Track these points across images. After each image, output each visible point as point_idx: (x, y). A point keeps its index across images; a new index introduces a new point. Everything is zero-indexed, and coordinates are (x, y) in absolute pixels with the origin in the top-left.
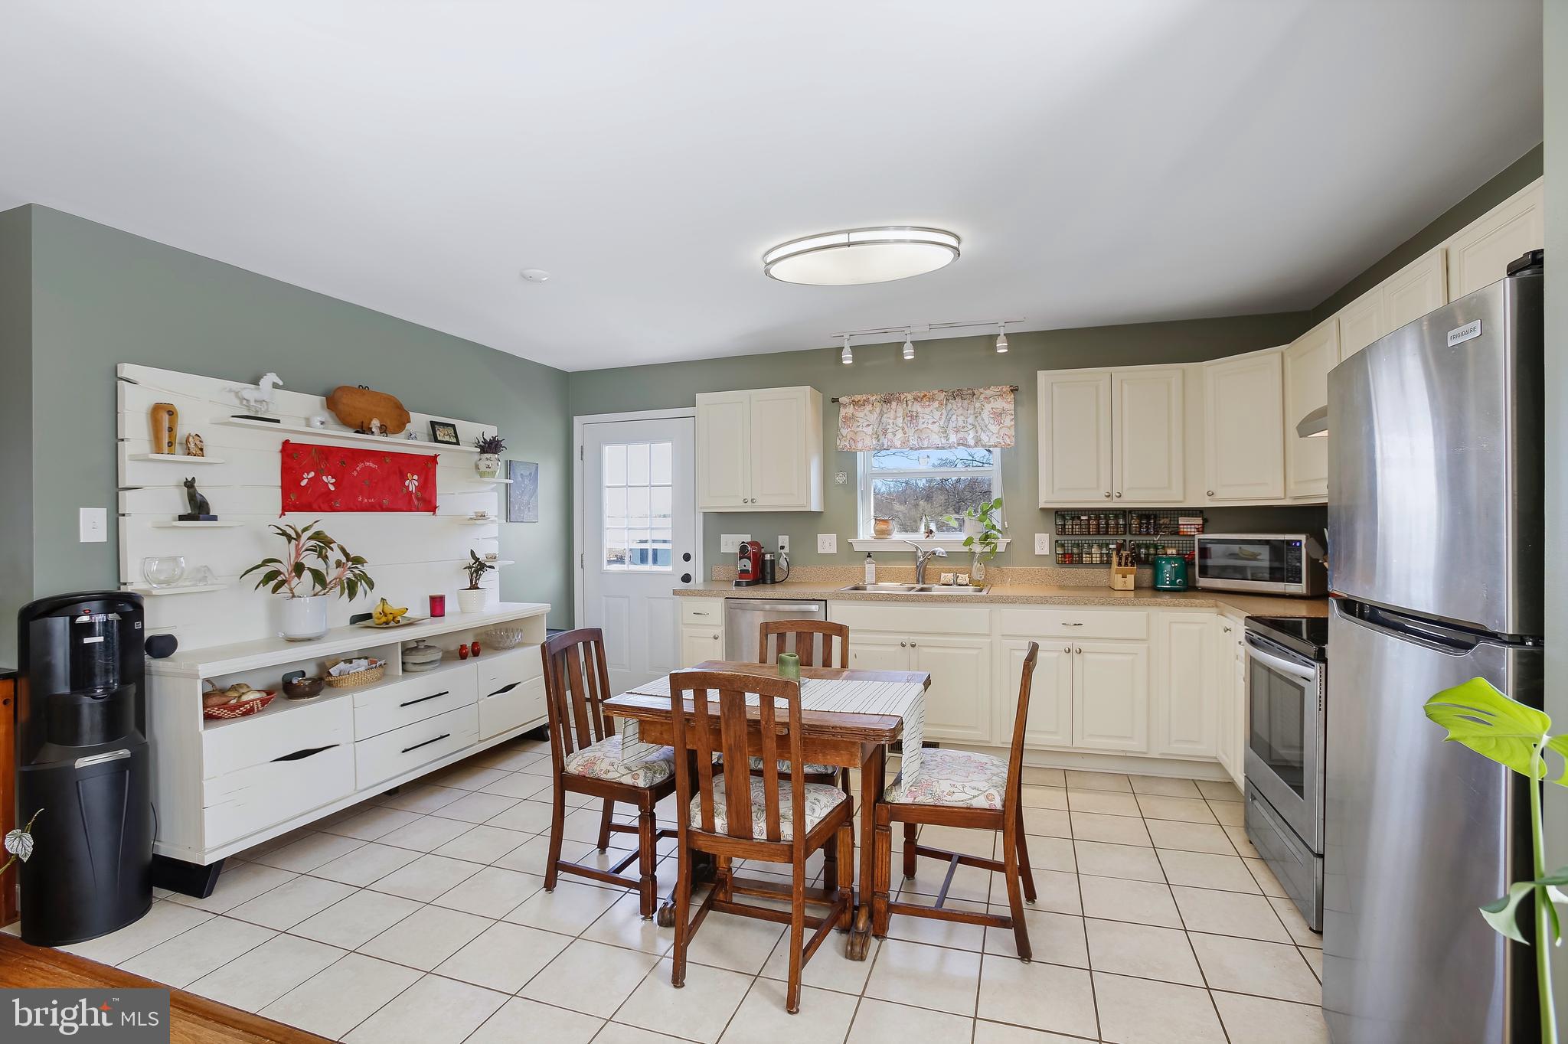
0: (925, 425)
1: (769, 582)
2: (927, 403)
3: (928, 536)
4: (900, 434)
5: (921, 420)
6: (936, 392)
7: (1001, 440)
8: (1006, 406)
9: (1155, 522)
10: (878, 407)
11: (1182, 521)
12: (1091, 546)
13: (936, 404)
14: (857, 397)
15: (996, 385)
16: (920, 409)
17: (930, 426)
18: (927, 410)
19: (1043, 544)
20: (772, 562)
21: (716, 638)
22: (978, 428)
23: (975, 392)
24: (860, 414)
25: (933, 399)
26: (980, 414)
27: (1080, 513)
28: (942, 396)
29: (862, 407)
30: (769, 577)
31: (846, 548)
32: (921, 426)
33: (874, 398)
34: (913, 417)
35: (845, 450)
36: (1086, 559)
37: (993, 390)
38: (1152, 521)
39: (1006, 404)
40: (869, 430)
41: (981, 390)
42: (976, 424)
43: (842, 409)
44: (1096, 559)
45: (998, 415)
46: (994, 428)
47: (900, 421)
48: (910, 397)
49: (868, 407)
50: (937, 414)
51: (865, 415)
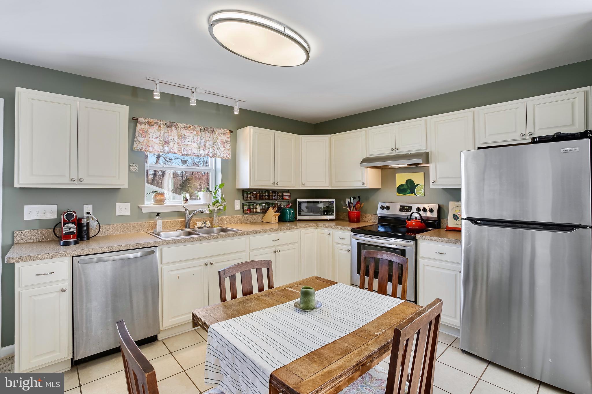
0: (190, 143)
1: (85, 239)
2: (191, 131)
3: (186, 203)
4: (176, 146)
5: (187, 140)
6: (196, 126)
7: (225, 155)
8: (227, 139)
9: (277, 194)
10: (164, 128)
11: (285, 194)
12: (257, 204)
13: (195, 132)
14: (151, 120)
15: (224, 128)
16: (186, 134)
17: (192, 143)
18: (191, 135)
19: (238, 205)
20: (88, 224)
21: (63, 291)
22: (216, 148)
23: (215, 130)
24: (151, 131)
25: (193, 129)
26: (217, 141)
27: (253, 190)
28: (198, 129)
29: (152, 127)
30: (85, 235)
31: (137, 211)
32: (186, 143)
33: (162, 122)
34: (182, 137)
35: (142, 151)
36: (255, 211)
37: (222, 131)
38: (276, 194)
39: (227, 138)
40: (157, 141)
41: (217, 129)
42: (214, 146)
43: (138, 125)
44: (259, 211)
45: (224, 143)
46: (222, 149)
47: (176, 138)
48: (182, 126)
49: (157, 127)
50: (196, 138)
51: (155, 131)
